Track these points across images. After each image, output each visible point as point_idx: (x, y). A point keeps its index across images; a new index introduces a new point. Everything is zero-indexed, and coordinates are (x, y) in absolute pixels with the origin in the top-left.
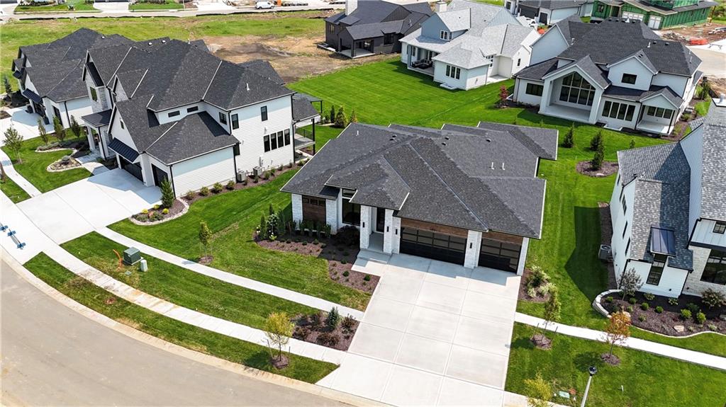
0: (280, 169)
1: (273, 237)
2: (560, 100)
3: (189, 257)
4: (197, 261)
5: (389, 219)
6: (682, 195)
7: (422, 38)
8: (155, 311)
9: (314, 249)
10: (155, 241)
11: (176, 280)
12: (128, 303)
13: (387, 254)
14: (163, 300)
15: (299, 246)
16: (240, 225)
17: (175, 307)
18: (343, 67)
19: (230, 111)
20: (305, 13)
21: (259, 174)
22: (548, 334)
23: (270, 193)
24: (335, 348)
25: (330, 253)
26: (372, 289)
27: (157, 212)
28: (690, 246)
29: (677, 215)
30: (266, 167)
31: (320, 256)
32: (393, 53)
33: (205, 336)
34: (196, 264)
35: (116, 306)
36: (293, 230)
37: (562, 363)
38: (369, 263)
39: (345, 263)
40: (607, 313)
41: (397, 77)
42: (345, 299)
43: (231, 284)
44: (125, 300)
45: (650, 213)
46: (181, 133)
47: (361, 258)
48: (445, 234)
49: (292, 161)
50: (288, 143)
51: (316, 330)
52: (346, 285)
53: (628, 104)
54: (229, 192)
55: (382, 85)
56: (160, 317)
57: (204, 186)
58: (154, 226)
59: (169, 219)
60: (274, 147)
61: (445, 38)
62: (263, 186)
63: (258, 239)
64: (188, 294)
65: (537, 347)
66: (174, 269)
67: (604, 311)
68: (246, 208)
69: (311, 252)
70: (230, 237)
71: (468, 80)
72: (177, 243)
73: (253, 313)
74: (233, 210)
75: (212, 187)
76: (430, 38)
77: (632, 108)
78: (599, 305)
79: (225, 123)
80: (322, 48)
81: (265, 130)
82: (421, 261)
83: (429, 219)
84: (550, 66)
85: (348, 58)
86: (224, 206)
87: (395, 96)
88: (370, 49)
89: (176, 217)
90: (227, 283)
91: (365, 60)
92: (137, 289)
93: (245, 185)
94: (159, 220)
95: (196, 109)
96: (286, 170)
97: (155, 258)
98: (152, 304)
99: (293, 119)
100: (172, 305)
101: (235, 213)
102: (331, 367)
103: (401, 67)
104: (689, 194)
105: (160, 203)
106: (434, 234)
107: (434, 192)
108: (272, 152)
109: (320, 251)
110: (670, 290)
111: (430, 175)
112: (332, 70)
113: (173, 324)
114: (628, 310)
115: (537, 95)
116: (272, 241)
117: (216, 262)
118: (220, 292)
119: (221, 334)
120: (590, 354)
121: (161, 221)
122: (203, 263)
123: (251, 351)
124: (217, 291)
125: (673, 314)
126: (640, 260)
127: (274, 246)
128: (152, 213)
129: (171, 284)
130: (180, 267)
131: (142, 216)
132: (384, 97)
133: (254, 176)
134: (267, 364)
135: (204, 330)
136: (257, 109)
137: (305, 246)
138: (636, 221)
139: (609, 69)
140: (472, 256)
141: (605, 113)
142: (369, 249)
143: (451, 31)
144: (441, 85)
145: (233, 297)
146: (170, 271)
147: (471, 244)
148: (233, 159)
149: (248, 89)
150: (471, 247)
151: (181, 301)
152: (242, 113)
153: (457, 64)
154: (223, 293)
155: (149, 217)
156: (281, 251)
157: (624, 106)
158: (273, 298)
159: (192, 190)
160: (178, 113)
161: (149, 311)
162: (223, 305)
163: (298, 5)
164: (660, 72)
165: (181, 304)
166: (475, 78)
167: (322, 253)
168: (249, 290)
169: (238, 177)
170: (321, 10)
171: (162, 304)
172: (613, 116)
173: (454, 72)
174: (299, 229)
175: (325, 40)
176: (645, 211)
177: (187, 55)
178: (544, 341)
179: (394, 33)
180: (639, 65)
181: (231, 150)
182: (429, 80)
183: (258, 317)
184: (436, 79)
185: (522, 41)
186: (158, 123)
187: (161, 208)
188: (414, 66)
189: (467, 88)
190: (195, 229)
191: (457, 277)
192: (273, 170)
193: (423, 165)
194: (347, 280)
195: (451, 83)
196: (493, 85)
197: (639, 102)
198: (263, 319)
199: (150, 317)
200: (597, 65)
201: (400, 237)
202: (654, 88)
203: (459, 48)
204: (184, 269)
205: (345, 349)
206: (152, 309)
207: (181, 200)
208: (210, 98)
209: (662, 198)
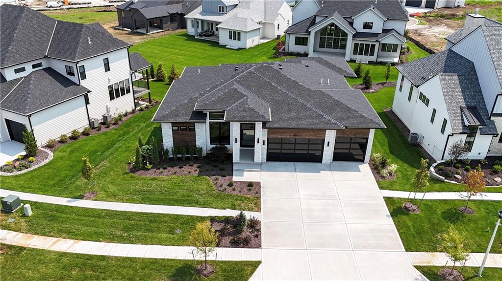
0: (126, 115)
1: (149, 166)
2: (320, 47)
3: (72, 196)
4: (81, 197)
5: (259, 131)
6: (473, 82)
7: (204, 13)
8: (56, 250)
9: (191, 171)
10: (30, 188)
11: (68, 218)
12: (22, 249)
13: (257, 164)
14: (60, 239)
15: (176, 169)
16: (109, 162)
17: (75, 243)
18: (143, 41)
19: (78, 62)
20: (91, 9)
21: (109, 120)
22: (412, 201)
23: (124, 134)
24: (249, 248)
25: (207, 170)
26: (258, 193)
27: (24, 162)
28: (492, 117)
29: (475, 96)
30: (114, 114)
31: (199, 175)
32: (177, 29)
33: (119, 263)
34: (81, 201)
35: (10, 253)
36: (166, 158)
37: (436, 221)
38: (245, 173)
39: (225, 176)
40: (444, 178)
41: (190, 44)
42: (239, 205)
43: (126, 212)
44: (17, 246)
45: (456, 97)
46: (31, 86)
47: (237, 170)
48: (306, 137)
49: (134, 108)
50: (128, 91)
51: (227, 236)
52: (235, 193)
53: (371, 43)
54: (87, 137)
55: (181, 50)
56: (65, 254)
57: (63, 134)
58: (24, 175)
59: (37, 166)
60: (118, 96)
61: (223, 11)
62: (116, 130)
63: (134, 170)
64: (84, 228)
65: (410, 212)
66: (59, 208)
67: (441, 177)
68: (108, 148)
69: (190, 172)
70: (105, 173)
71: (248, 40)
72: (54, 185)
73: (159, 233)
74: (96, 152)
75: (70, 135)
76: (210, 12)
77: (373, 46)
78: (435, 174)
79: (73, 75)
80: (119, 29)
81: (109, 80)
82: (287, 165)
83: (294, 126)
84: (309, 23)
85: (143, 34)
86: (87, 149)
87: (195, 56)
88: (159, 27)
89: (43, 163)
90: (120, 211)
91: (158, 34)
92: (26, 233)
93: (98, 130)
94: (27, 168)
95: (40, 65)
96: (131, 115)
97: (36, 202)
98: (50, 244)
99: (131, 69)
100: (72, 241)
101: (99, 153)
102: (255, 265)
103: (190, 38)
104: (478, 80)
105: (24, 153)
106: (295, 139)
107: (289, 105)
108: (116, 100)
109: (198, 171)
110: (479, 154)
111: (280, 92)
112: (134, 43)
113: (81, 258)
114: (458, 174)
115: (303, 45)
116: (148, 169)
117: (101, 196)
118: (117, 221)
119: (135, 258)
120: (450, 210)
121: (29, 169)
122: (87, 199)
123: (172, 266)
124: (114, 220)
125: (488, 171)
126: (461, 133)
127: (151, 174)
128: (18, 163)
129: (62, 222)
130: (67, 206)
131: (7, 167)
132: (186, 58)
133: (105, 122)
134: (193, 275)
135: (116, 257)
136: (100, 60)
137: (182, 169)
138: (449, 105)
139: (353, 19)
140: (328, 153)
141: (355, 53)
142: (241, 162)
143: (227, 5)
144: (227, 47)
145: (133, 222)
146: (57, 211)
147: (329, 142)
148: (85, 107)
149: (90, 43)
150: (328, 146)
151: (80, 235)
152: (87, 64)
153: (237, 28)
154: (122, 221)
155: (15, 168)
156: (161, 176)
157: (368, 45)
158: (173, 216)
159: (53, 138)
160: (23, 69)
161: (50, 252)
162: (126, 231)
163: (83, 4)
164: (388, 19)
165: (81, 238)
166: (252, 39)
167: (200, 172)
168: (146, 213)
169: (91, 124)
170: (104, 6)
171: (59, 243)
172: (361, 54)
173: (235, 35)
174: (172, 156)
175: (118, 24)
176: (452, 97)
177: (23, 15)
178: (414, 207)
179: (177, 13)
180: (374, 14)
181: (83, 99)
182: (216, 44)
183: (166, 235)
184: (221, 42)
185: (278, 10)
186: (5, 80)
187: (25, 157)
188: (200, 35)
189: (247, 47)
190: (66, 172)
191: (321, 172)
192: (120, 116)
193: (272, 86)
194: (234, 190)
195: (234, 44)
196: (264, 44)
197: (378, 41)
198: (172, 236)
199: (53, 257)
200: (344, 18)
201: (266, 147)
202: (386, 31)
203: (236, 16)
204: (71, 207)
205: (259, 246)
206: (52, 249)
207: (42, 149)
208: (54, 53)
209: (461, 86)
